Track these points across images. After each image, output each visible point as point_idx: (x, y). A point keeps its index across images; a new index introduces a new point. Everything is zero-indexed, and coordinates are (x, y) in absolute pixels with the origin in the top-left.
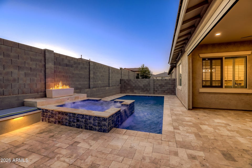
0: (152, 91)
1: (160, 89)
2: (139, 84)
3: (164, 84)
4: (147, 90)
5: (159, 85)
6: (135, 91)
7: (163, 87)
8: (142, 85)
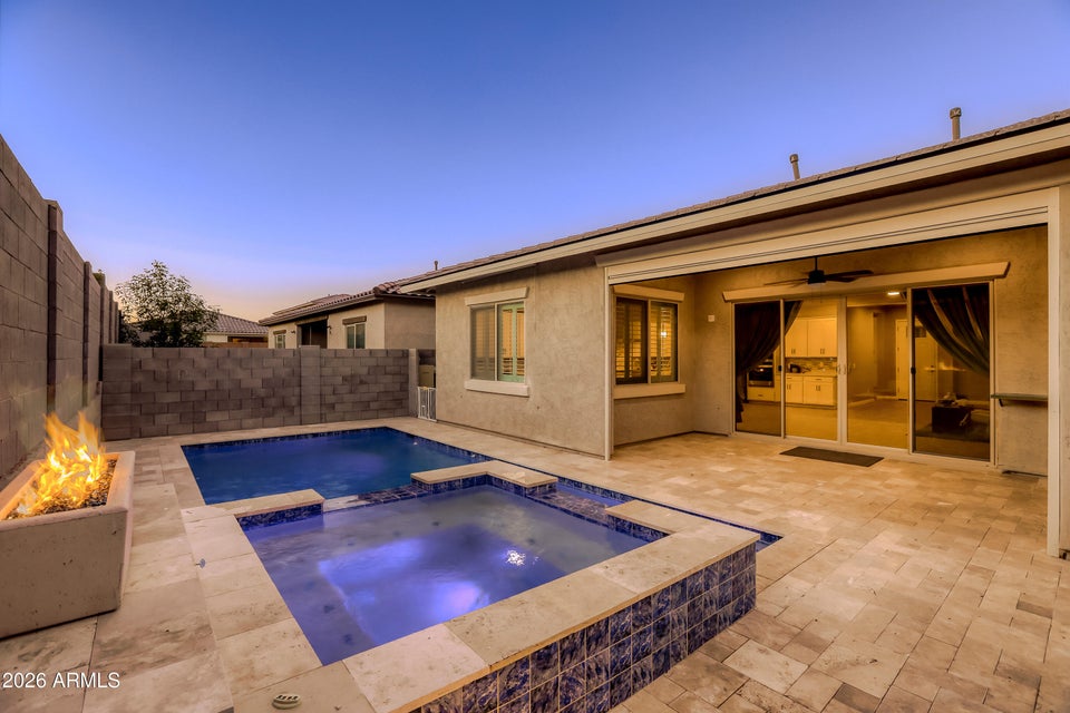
0: (311, 408)
1: (348, 397)
2: (241, 374)
3: (365, 371)
4: (283, 405)
5: (345, 379)
6: (213, 417)
7: (363, 388)
8: (258, 383)
